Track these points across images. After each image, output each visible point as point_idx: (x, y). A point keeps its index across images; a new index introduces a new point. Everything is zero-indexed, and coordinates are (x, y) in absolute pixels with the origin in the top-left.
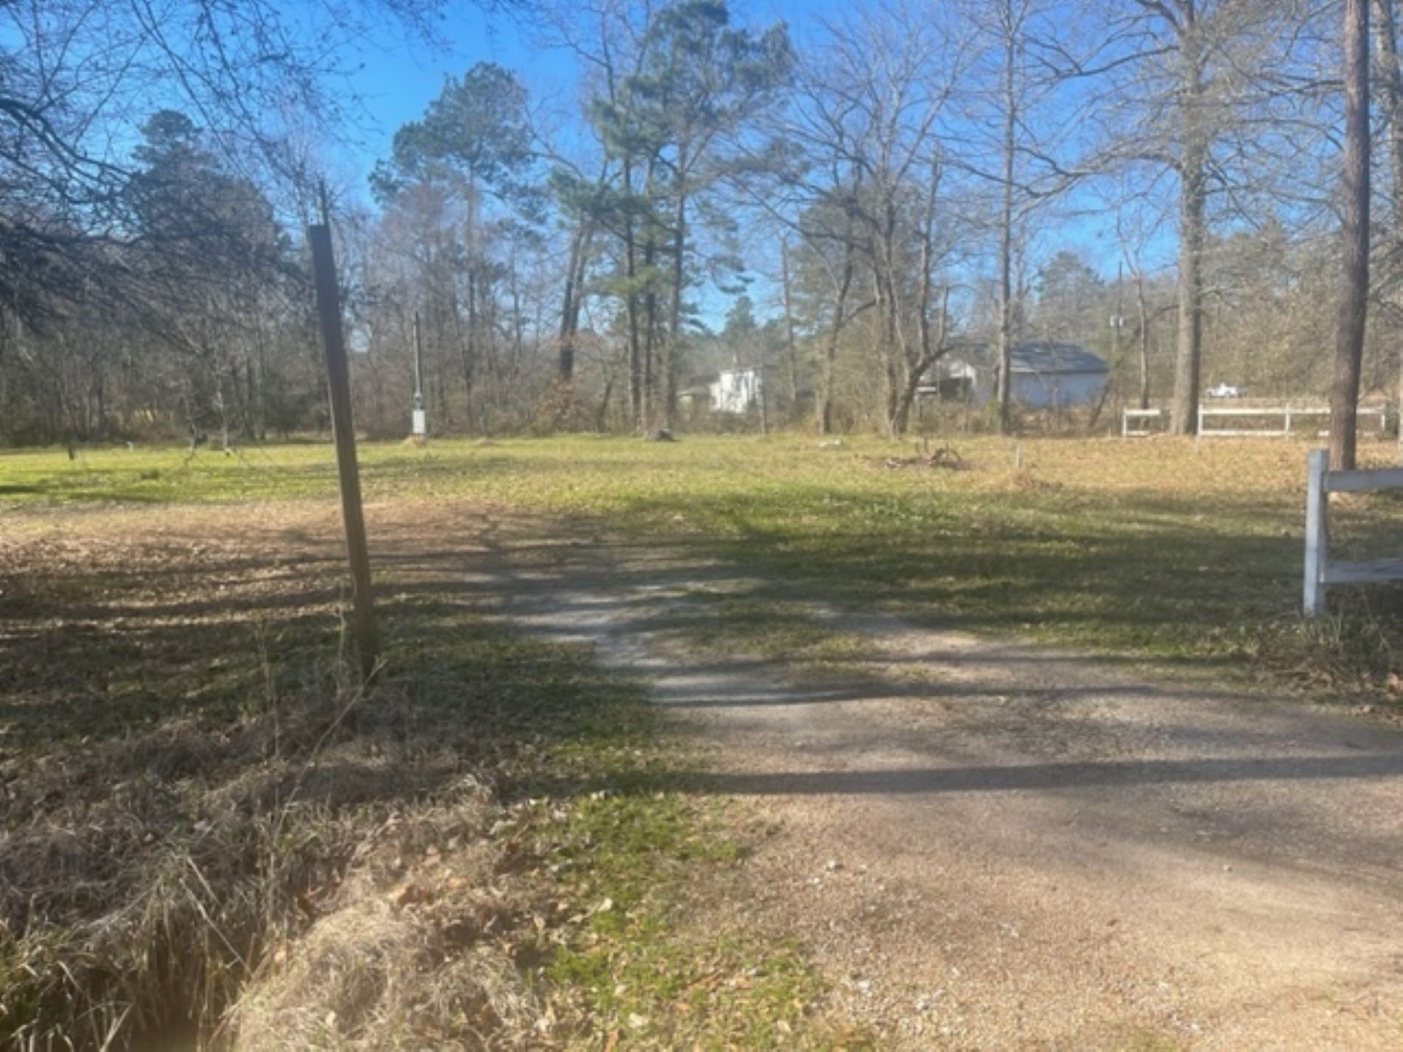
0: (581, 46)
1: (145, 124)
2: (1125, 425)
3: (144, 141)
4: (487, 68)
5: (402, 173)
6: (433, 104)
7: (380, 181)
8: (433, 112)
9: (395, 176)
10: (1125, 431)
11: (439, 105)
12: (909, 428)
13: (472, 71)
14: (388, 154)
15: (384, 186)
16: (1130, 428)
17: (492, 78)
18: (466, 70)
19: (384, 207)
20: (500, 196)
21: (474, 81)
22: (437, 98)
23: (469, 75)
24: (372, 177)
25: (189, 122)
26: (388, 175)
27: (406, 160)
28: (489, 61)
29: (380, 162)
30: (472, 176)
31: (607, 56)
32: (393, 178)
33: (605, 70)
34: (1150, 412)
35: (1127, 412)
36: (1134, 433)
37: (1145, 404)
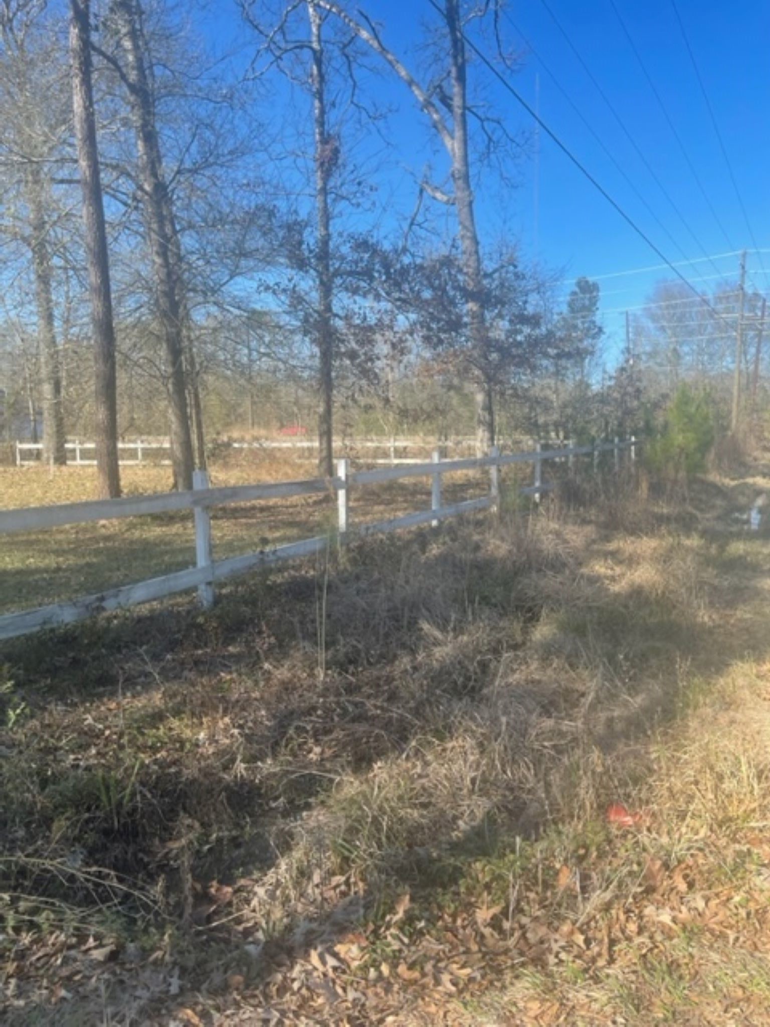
2: (18, 457)
10: (18, 462)
34: (40, 446)
35: (20, 446)
36: (26, 463)
37: (35, 439)
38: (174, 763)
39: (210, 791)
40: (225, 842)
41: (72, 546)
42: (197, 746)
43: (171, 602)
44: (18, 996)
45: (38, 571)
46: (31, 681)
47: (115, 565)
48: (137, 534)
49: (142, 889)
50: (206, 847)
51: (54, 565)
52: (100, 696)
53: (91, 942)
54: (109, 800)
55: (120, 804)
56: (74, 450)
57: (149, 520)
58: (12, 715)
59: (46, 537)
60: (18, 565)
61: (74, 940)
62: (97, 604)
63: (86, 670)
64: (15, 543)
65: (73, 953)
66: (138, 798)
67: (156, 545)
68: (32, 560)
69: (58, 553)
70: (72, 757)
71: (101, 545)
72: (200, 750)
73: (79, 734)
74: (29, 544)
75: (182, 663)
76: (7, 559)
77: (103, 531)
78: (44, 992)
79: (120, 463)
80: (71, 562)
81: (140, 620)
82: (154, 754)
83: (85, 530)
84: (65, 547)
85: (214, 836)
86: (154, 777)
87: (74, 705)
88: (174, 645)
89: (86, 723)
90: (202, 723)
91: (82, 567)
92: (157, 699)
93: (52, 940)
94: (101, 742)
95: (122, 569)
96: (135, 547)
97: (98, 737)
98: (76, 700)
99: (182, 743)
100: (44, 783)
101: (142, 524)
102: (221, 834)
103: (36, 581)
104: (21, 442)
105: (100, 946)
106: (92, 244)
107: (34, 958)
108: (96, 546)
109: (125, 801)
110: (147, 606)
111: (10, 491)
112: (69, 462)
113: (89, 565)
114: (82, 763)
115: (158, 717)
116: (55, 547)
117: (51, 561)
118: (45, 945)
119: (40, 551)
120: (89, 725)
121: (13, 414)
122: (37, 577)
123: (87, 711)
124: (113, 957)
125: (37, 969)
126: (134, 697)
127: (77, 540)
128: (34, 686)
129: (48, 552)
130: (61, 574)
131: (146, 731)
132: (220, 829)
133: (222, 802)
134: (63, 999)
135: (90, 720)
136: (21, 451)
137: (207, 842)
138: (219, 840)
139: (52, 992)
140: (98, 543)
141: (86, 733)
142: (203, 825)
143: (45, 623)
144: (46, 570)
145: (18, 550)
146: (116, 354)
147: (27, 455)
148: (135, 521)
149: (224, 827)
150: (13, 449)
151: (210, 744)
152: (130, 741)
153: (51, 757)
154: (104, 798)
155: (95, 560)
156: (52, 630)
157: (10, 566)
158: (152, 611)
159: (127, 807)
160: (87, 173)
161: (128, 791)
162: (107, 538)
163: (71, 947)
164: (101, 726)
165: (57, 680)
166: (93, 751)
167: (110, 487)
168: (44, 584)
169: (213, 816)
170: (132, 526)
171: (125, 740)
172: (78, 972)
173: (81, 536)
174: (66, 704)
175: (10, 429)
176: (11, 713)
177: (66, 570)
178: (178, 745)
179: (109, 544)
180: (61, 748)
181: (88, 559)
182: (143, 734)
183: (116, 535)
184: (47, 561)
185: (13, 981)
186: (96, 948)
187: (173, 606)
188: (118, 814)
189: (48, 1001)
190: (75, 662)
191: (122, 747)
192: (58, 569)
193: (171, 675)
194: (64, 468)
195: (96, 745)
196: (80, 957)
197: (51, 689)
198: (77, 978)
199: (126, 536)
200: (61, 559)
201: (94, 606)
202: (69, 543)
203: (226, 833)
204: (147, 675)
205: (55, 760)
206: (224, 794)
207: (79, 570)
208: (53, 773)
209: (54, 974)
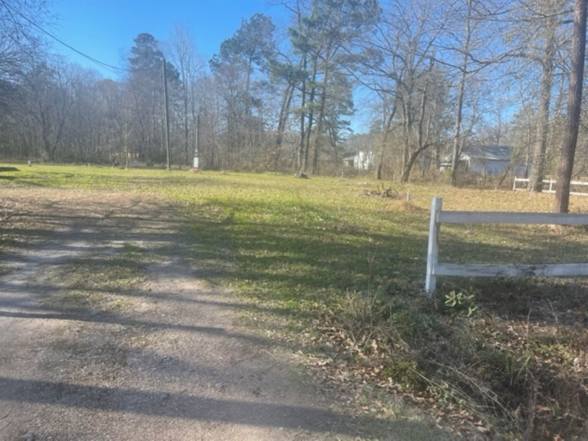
0: (288, 5)
1: (136, 38)
2: (514, 186)
3: (135, 45)
4: (259, 16)
5: (223, 60)
6: (237, 31)
7: (213, 63)
8: (237, 34)
9: (220, 61)
10: (514, 188)
11: (240, 32)
12: (409, 180)
13: (253, 17)
14: (218, 52)
15: (215, 65)
16: (516, 187)
17: (262, 20)
18: (251, 16)
19: (214, 74)
20: (262, 71)
21: (255, 21)
22: (239, 29)
23: (252, 19)
24: (211, 61)
25: (153, 38)
26: (218, 60)
27: (225, 55)
28: (260, 13)
29: (215, 55)
30: (251, 61)
31: (299, 9)
32: (219, 62)
33: (297, 15)
34: (527, 180)
35: (516, 179)
36: (518, 189)
37: (526, 176)
38: (554, 368)
39: (570, 390)
40: (572, 420)
41: (530, 238)
42: (572, 365)
43: (581, 281)
44: (440, 424)
45: (506, 248)
46: (486, 301)
47: (553, 253)
48: (573, 238)
49: (508, 408)
50: (560, 418)
51: (516, 247)
52: (521, 320)
53: (480, 423)
54: (510, 370)
55: (516, 374)
56: (549, 184)
57: (584, 231)
58: (470, 311)
59: (517, 231)
60: (496, 243)
61: (472, 418)
62: (530, 270)
63: (516, 303)
64: (498, 232)
65: (470, 423)
66: (526, 375)
67: (584, 246)
68: (505, 242)
69: (520, 241)
70: (497, 343)
71: (548, 241)
72: (572, 367)
73: (504, 334)
74: (506, 233)
75: (577, 317)
76: (492, 239)
77: (552, 233)
78: (452, 429)
79: (571, 193)
80: (526, 247)
81: (557, 286)
82: (544, 359)
83: (541, 231)
84: (526, 238)
85: (567, 414)
86: (538, 369)
87: (505, 319)
88: (574, 306)
89: (509, 330)
90: (578, 354)
91: (532, 251)
92: (554, 331)
93: (462, 412)
94: (514, 342)
95: (557, 256)
96: (569, 245)
97: (514, 339)
98: (507, 317)
99: (562, 360)
100: (479, 348)
101: (578, 233)
102: (571, 415)
103: (504, 253)
104: (517, 177)
105: (483, 426)
106: (575, 60)
107: (452, 416)
108: (544, 241)
109: (518, 374)
110: (565, 280)
111: (505, 204)
112: (543, 191)
113: (536, 250)
114: (501, 348)
115: (551, 341)
116: (520, 237)
117: (514, 245)
118: (458, 413)
119: (511, 238)
120: (510, 331)
121: (516, 161)
122: (505, 251)
123: (512, 324)
124: (488, 433)
125: (452, 420)
126: (540, 326)
127: (534, 235)
128: (487, 304)
129: (515, 239)
130: (518, 252)
131: (541, 345)
132: (571, 412)
133: (576, 398)
134: (458, 436)
135: (511, 329)
136: (517, 183)
137: (561, 415)
138: (569, 418)
139: (455, 431)
140: (547, 239)
141: (508, 335)
142: (561, 405)
143: (499, 273)
144: (511, 249)
145: (499, 235)
146: (580, 126)
147: (520, 185)
148: (574, 230)
149: (574, 412)
150: (512, 180)
151: (580, 366)
152: (531, 347)
153: (487, 339)
154: (507, 367)
155: (541, 248)
156: (503, 278)
157: (492, 243)
158: (567, 283)
159: (519, 377)
160: (579, 18)
161: (521, 369)
162: (552, 237)
163: (469, 420)
164: (517, 334)
165: (499, 304)
166: (509, 345)
167: (562, 207)
168: (507, 255)
169: (568, 404)
170: (572, 233)
171: (528, 345)
172: (469, 430)
173: (537, 234)
174: (501, 317)
175: (513, 170)
176: (470, 309)
177: (522, 251)
178: (560, 360)
179: (553, 241)
180: (493, 336)
181: (537, 247)
182: (540, 347)
183: (560, 236)
184: (513, 244)
185: (440, 418)
186: (481, 426)
187: (582, 284)
188: (514, 379)
189: (452, 433)
190: (511, 298)
191: (525, 348)
192: (518, 249)
193: (568, 322)
194: (540, 194)
195: (511, 342)
196: (473, 426)
197: (495, 307)
198: (468, 432)
199: (566, 238)
200: (521, 244)
201: (529, 271)
202: (529, 236)
203: (575, 416)
204: (552, 317)
205: (488, 341)
206: (578, 394)
207: (530, 252)
208: (485, 346)
209: (459, 425)
